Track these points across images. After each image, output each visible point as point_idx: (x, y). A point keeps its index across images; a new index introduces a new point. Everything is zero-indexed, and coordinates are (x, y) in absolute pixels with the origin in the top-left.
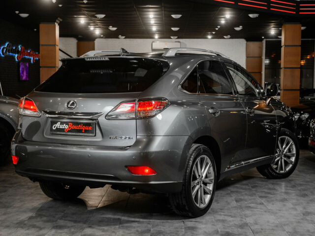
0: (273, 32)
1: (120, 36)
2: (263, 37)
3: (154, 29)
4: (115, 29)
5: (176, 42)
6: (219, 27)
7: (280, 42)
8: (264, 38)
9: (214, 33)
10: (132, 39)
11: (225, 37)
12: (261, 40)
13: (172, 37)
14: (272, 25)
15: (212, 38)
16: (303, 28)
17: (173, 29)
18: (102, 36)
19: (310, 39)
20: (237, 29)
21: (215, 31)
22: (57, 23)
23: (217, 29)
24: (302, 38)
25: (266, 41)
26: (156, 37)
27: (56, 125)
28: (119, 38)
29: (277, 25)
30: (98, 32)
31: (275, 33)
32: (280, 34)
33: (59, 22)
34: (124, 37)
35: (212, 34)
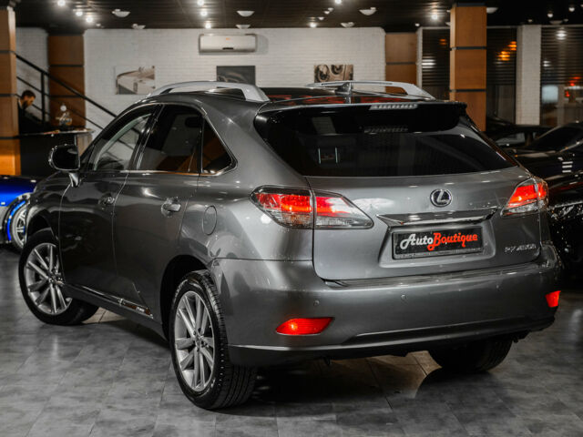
0: (435, 15)
1: (135, 25)
2: (417, 25)
3: (204, 13)
4: (126, 14)
5: (247, 35)
6: (331, 9)
7: (448, 31)
8: (420, 26)
9: (321, 18)
10: (158, 30)
11: (343, 24)
12: (414, 30)
13: (238, 26)
14: (434, 5)
15: (318, 27)
16: (490, 10)
17: (241, 13)
18: (99, 25)
19: (509, 27)
20: (367, 12)
21: (324, 15)
22: (11, 6)
23: (327, 13)
24: (488, 24)
25: (424, 32)
26: (208, 25)
27: (408, 241)
28: (132, 28)
29: (441, 5)
30: (90, 18)
31: (440, 18)
32: (448, 20)
33: (14, 4)
34: (143, 26)
35: (317, 21)
